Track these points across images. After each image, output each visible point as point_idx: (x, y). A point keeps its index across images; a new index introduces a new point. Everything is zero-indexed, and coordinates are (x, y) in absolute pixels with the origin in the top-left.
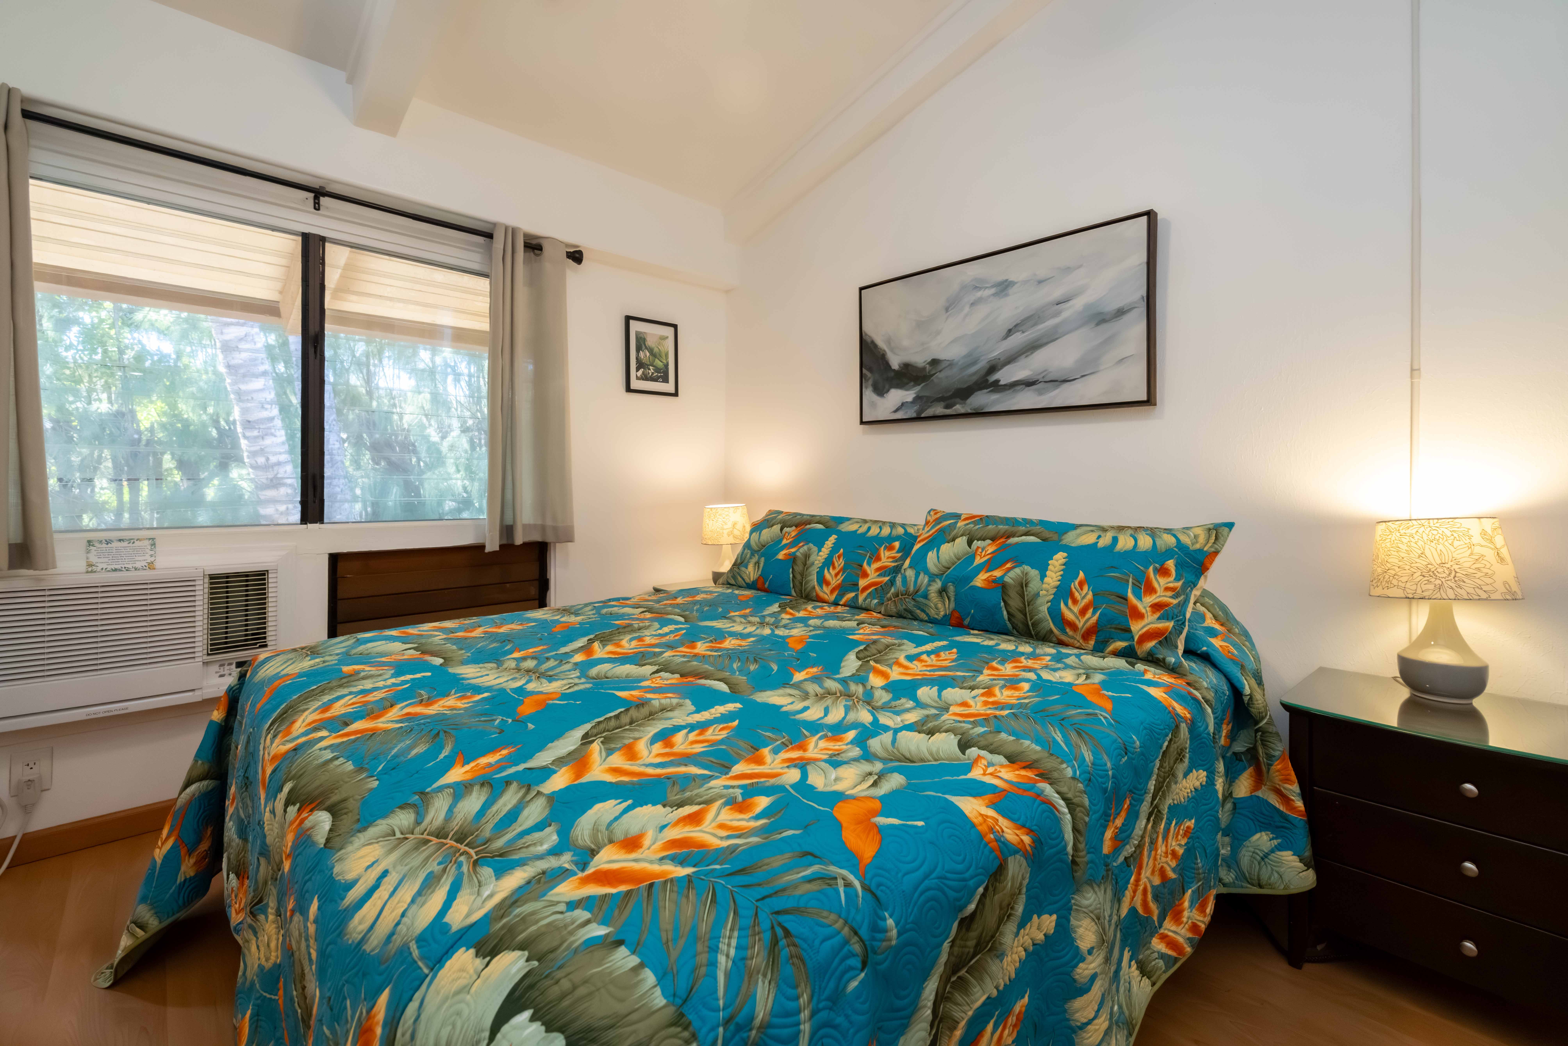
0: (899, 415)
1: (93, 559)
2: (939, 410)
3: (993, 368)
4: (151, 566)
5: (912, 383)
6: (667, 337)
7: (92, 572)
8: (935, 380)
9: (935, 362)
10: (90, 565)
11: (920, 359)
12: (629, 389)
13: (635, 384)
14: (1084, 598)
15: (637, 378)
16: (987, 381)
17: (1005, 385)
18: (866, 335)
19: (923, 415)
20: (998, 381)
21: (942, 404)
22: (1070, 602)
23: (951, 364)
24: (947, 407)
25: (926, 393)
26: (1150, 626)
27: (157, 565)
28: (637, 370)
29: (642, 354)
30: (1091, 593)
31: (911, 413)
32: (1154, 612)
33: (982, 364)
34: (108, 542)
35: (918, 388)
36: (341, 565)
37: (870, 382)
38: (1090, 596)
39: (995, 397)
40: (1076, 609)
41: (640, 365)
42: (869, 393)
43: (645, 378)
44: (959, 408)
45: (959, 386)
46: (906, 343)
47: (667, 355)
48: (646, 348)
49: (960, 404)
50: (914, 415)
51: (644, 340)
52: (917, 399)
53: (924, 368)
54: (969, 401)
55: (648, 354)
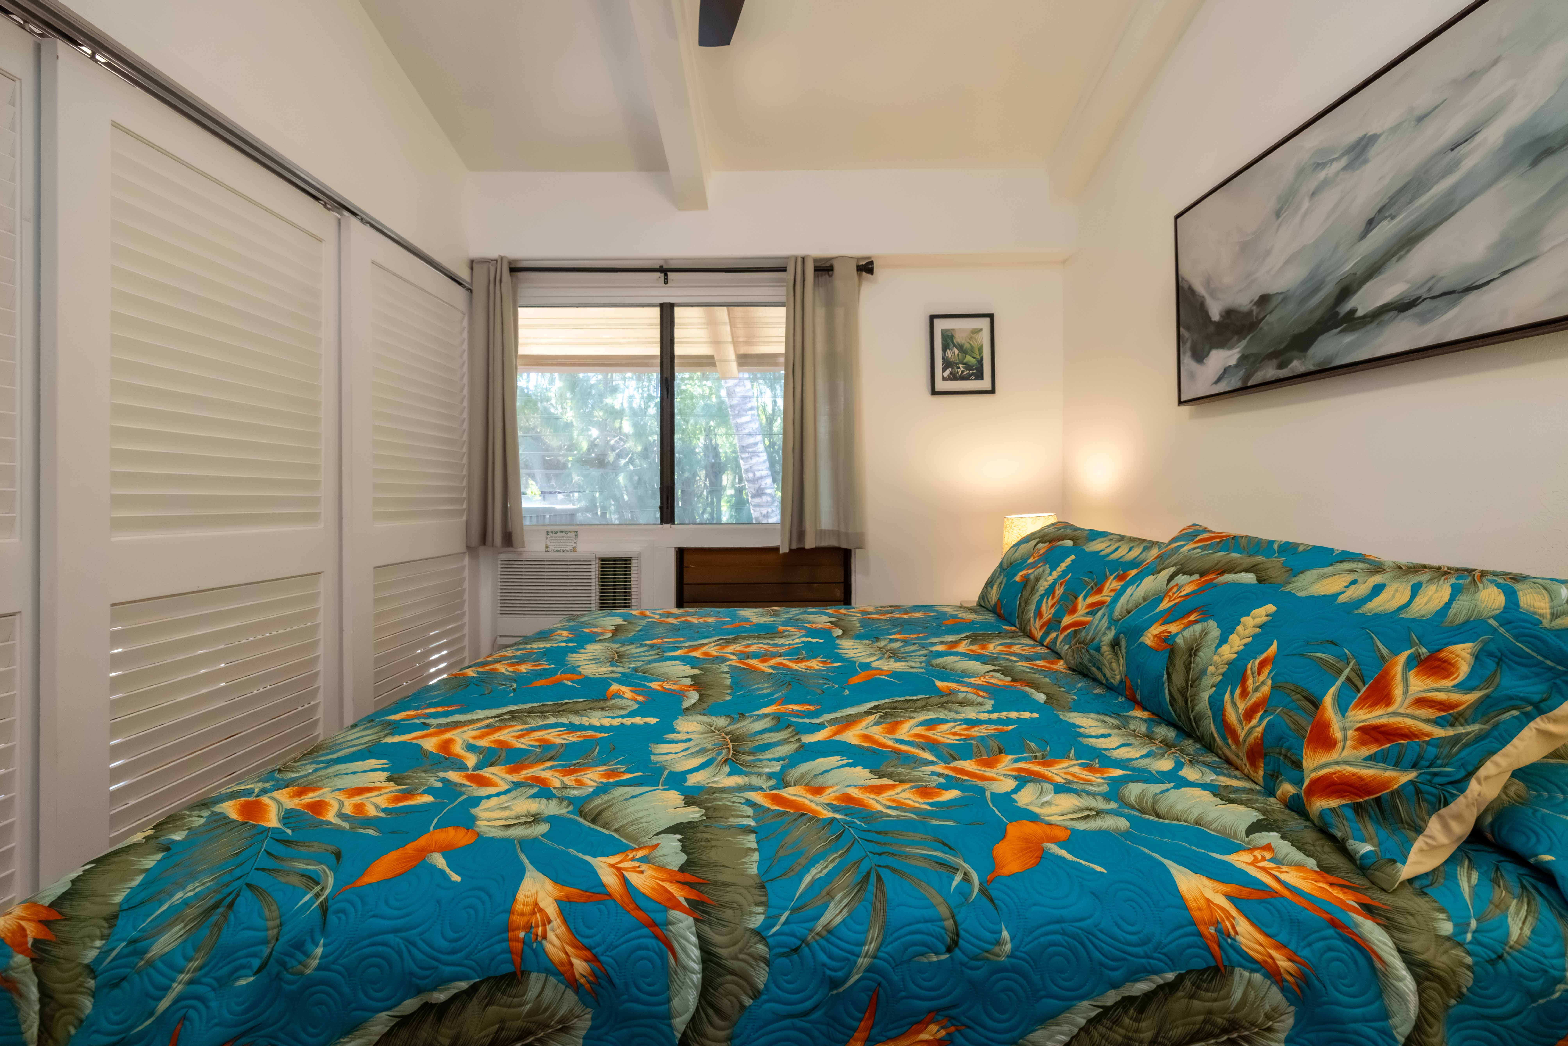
0: (1222, 387)
1: (549, 544)
2: (1270, 372)
3: (1346, 291)
4: (574, 550)
5: (1236, 338)
6: (981, 330)
7: (548, 551)
8: (1266, 328)
9: (1264, 300)
10: (547, 547)
11: (1244, 300)
12: (934, 392)
13: (941, 385)
14: (1256, 689)
15: (944, 379)
16: (1337, 313)
17: (1364, 317)
18: (1183, 279)
19: (1250, 383)
20: (1353, 311)
21: (1275, 362)
22: (1238, 692)
23: (1285, 297)
24: (1280, 366)
25: (1254, 350)
26: (1338, 768)
27: (578, 549)
28: (944, 370)
29: (949, 353)
30: (1269, 682)
31: (1234, 382)
32: (1363, 743)
33: (1330, 288)
34: (556, 532)
35: (1243, 343)
36: (687, 557)
37: (1188, 345)
38: (1266, 689)
39: (1348, 338)
40: (1242, 706)
41: (947, 364)
42: (1188, 361)
43: (954, 377)
44: (1297, 366)
45: (1296, 332)
46: (1227, 280)
47: (981, 349)
48: (954, 345)
49: (1299, 358)
50: (1239, 385)
51: (952, 337)
52: (1243, 358)
53: (1250, 312)
54: (1311, 352)
55: (956, 352)
